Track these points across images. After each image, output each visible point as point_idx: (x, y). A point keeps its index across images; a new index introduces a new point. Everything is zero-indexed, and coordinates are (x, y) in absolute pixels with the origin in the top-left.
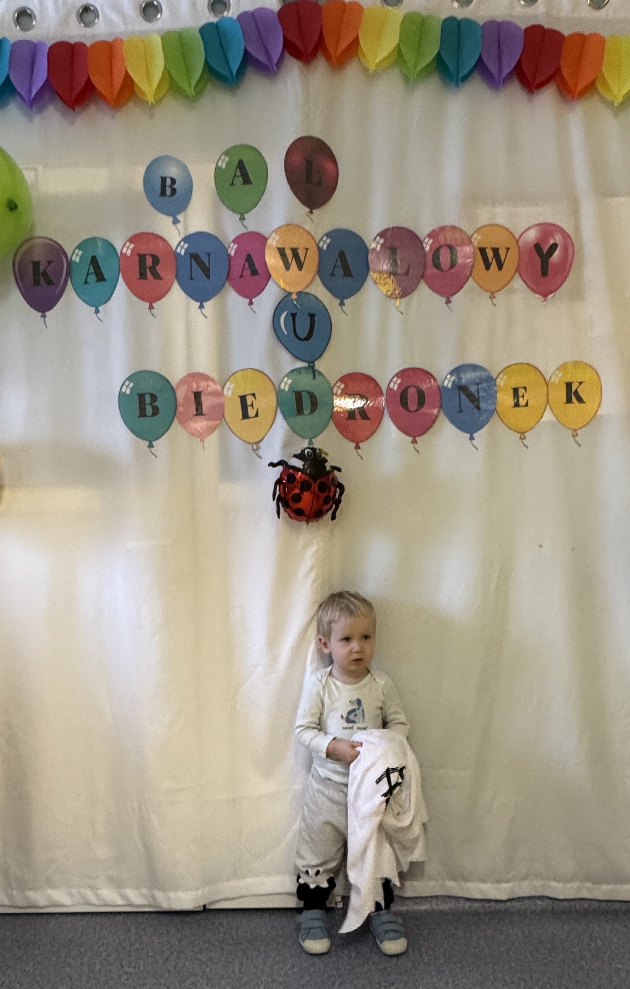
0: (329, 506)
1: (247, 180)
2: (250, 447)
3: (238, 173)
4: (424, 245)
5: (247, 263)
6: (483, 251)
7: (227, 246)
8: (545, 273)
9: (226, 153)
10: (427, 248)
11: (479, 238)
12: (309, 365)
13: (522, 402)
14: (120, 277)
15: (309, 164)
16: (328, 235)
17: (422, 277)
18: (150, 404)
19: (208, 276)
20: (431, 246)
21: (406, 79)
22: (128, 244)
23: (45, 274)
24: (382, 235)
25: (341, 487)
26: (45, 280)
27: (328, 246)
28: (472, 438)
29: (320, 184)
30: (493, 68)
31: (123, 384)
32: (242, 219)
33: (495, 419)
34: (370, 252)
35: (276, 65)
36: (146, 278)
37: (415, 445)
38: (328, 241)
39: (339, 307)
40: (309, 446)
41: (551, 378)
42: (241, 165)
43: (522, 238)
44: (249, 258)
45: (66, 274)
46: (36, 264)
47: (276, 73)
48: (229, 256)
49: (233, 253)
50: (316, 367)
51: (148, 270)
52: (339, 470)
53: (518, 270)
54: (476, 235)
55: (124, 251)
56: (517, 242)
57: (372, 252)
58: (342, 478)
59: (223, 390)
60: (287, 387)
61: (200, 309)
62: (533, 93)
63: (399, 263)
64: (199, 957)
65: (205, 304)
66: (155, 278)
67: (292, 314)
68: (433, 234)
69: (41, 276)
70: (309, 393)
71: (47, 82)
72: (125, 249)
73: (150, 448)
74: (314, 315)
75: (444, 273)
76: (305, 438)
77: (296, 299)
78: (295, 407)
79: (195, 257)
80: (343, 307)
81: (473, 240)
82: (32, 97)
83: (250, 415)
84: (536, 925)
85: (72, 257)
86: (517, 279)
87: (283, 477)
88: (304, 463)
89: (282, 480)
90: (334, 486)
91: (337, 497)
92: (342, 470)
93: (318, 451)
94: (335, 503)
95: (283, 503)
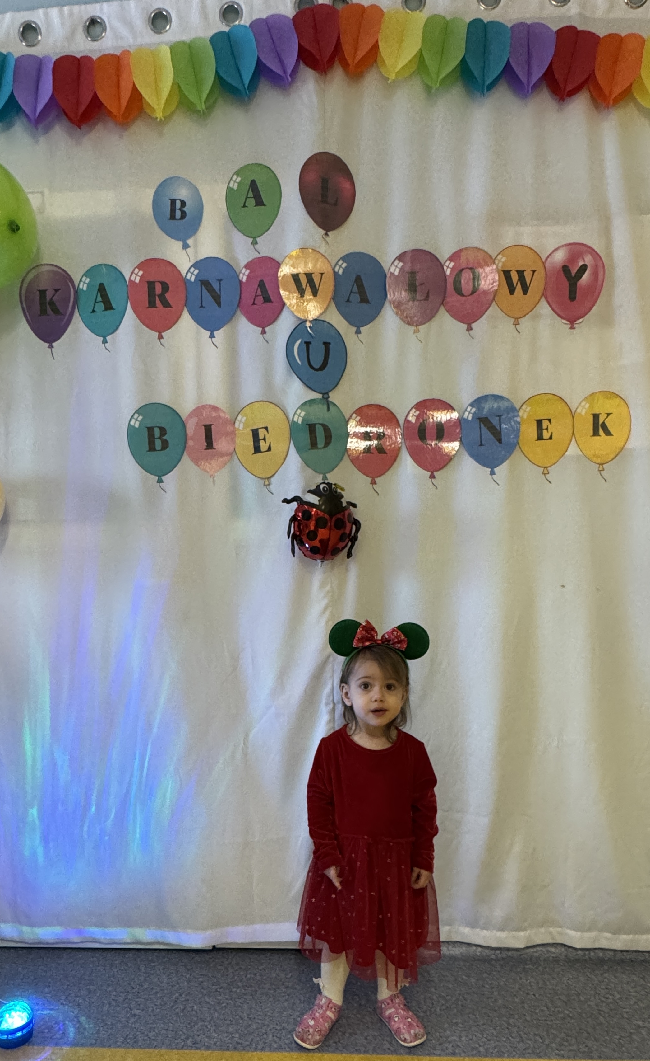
0: (344, 544)
1: (259, 202)
2: (262, 481)
3: (251, 194)
4: (445, 268)
5: (259, 290)
6: (507, 274)
7: (238, 272)
8: (572, 297)
9: (237, 173)
10: (448, 272)
11: (503, 260)
12: (323, 397)
13: (546, 435)
14: (129, 305)
15: (325, 182)
16: (344, 259)
17: (442, 303)
18: (160, 438)
19: (219, 304)
20: (452, 269)
21: (428, 89)
22: (137, 270)
23: (52, 303)
24: (400, 258)
25: (357, 523)
26: (52, 310)
27: (345, 270)
28: (493, 473)
29: (336, 204)
30: (521, 73)
31: (132, 417)
32: (255, 243)
33: (517, 454)
34: (388, 276)
35: (291, 75)
36: (154, 306)
37: (433, 480)
38: (345, 265)
39: (355, 336)
40: (323, 481)
41: (577, 408)
42: (253, 185)
43: (549, 259)
44: (262, 285)
45: (74, 302)
47: (290, 85)
48: (241, 282)
49: (244, 280)
50: (330, 399)
51: (157, 297)
52: (354, 506)
53: (544, 295)
54: (500, 256)
55: (133, 278)
56: (544, 263)
57: (390, 277)
58: (358, 514)
59: (234, 423)
60: (300, 419)
61: (210, 339)
62: (563, 101)
63: (419, 288)
64: (207, 1000)
65: (215, 333)
66: (165, 307)
67: (306, 343)
68: (454, 257)
69: (48, 306)
70: (323, 425)
71: (52, 98)
72: (134, 276)
73: (159, 483)
74: (329, 343)
75: (465, 298)
76: (320, 473)
77: (310, 327)
78: (308, 441)
79: (205, 284)
80: (359, 335)
81: (497, 262)
82: (37, 115)
83: (262, 450)
84: (550, 975)
85: (79, 285)
86: (544, 304)
87: (298, 513)
88: (319, 498)
89: (296, 517)
90: (350, 522)
91: (353, 534)
92: (358, 506)
93: (333, 486)
94: (351, 540)
95: (298, 541)
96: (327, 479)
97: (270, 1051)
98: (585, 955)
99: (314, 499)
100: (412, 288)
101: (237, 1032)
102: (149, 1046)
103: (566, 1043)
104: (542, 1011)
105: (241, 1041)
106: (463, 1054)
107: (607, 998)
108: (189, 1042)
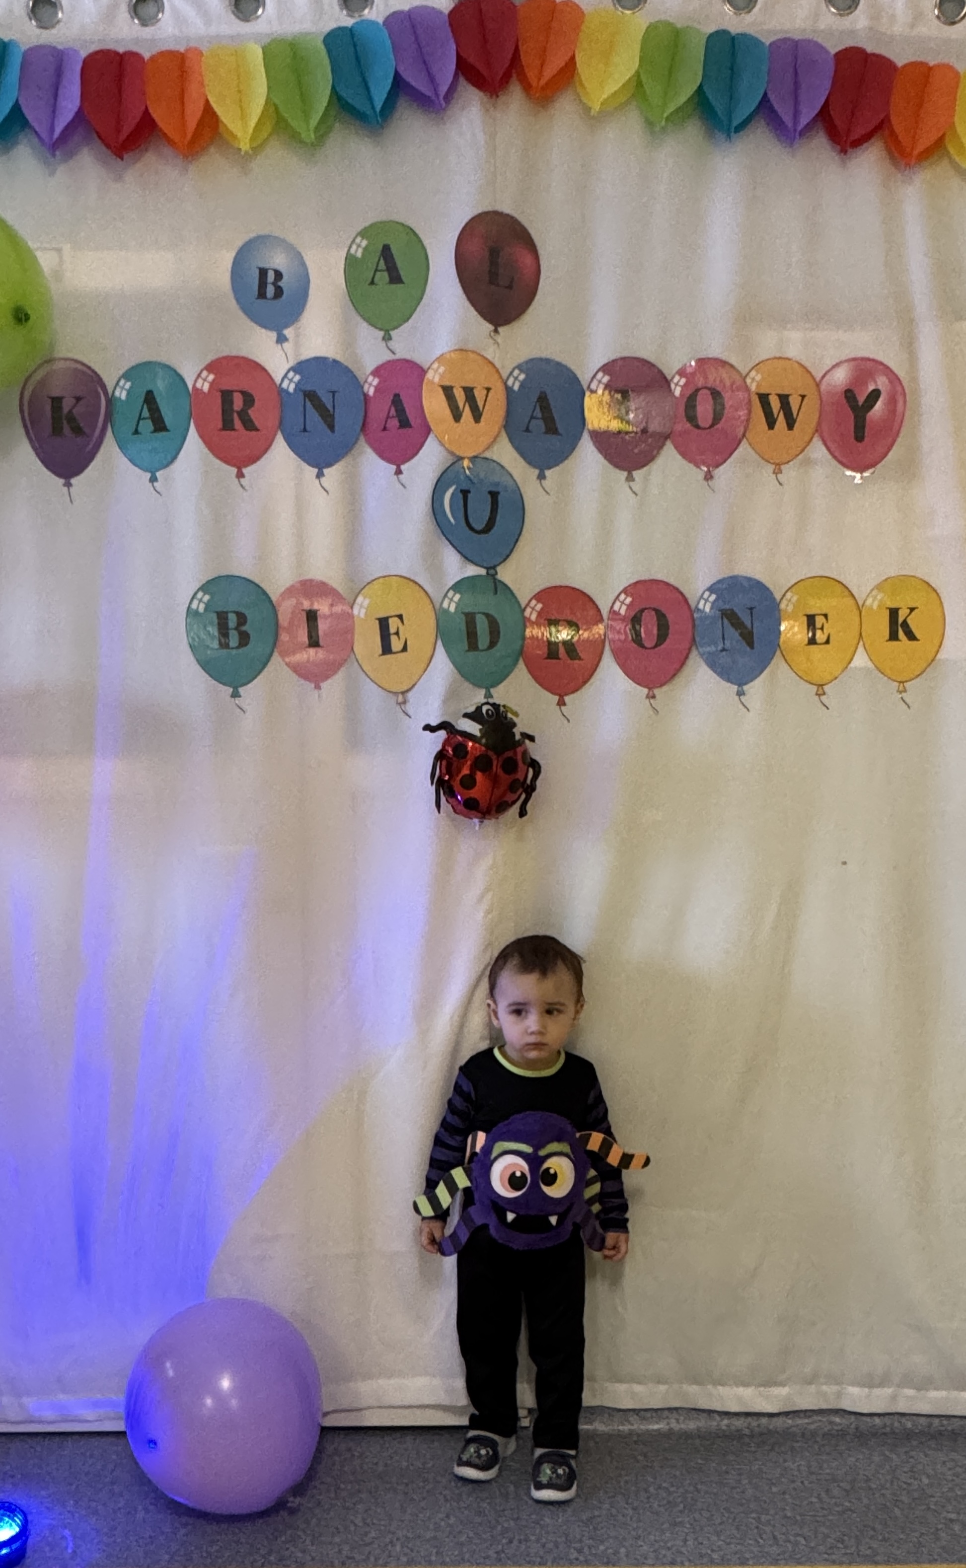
0: (517, 795)
1: (395, 278)
2: (394, 698)
3: (382, 266)
4: (673, 386)
5: (393, 409)
6: (764, 398)
7: (362, 381)
8: (859, 437)
9: (363, 234)
10: (677, 392)
11: (758, 378)
12: (487, 573)
13: (820, 636)
14: (192, 426)
15: (494, 253)
16: (521, 367)
17: (669, 438)
18: (236, 629)
19: (331, 427)
20: (684, 387)
22: (205, 374)
23: (71, 418)
24: (606, 369)
25: (535, 765)
26: (72, 429)
27: (522, 385)
29: (510, 287)
30: (785, 112)
31: (195, 595)
32: (387, 338)
33: (777, 662)
34: (587, 395)
35: (445, 97)
36: (232, 429)
37: (653, 701)
38: (523, 377)
39: (538, 482)
40: (485, 701)
41: (866, 599)
42: (387, 252)
43: (825, 379)
44: (397, 401)
45: (105, 418)
47: (444, 110)
48: (366, 396)
49: (371, 392)
50: (499, 577)
51: (235, 415)
52: (532, 738)
54: (753, 373)
55: (199, 385)
56: (818, 385)
57: (590, 397)
59: (353, 604)
60: (453, 606)
61: (317, 479)
62: (847, 152)
65: (325, 470)
66: (247, 429)
67: (462, 491)
70: (487, 615)
71: (79, 115)
72: (200, 381)
73: (234, 697)
74: (498, 493)
75: (701, 432)
76: (481, 688)
77: (469, 467)
78: (464, 639)
79: (311, 396)
80: (544, 482)
81: (748, 380)
82: (55, 137)
83: (394, 649)
85: (114, 392)
86: (817, 443)
87: (447, 748)
88: (480, 727)
89: (445, 753)
90: (524, 763)
91: (529, 782)
92: (537, 738)
93: (502, 709)
94: (525, 791)
95: (446, 790)
107: (910, 1484)
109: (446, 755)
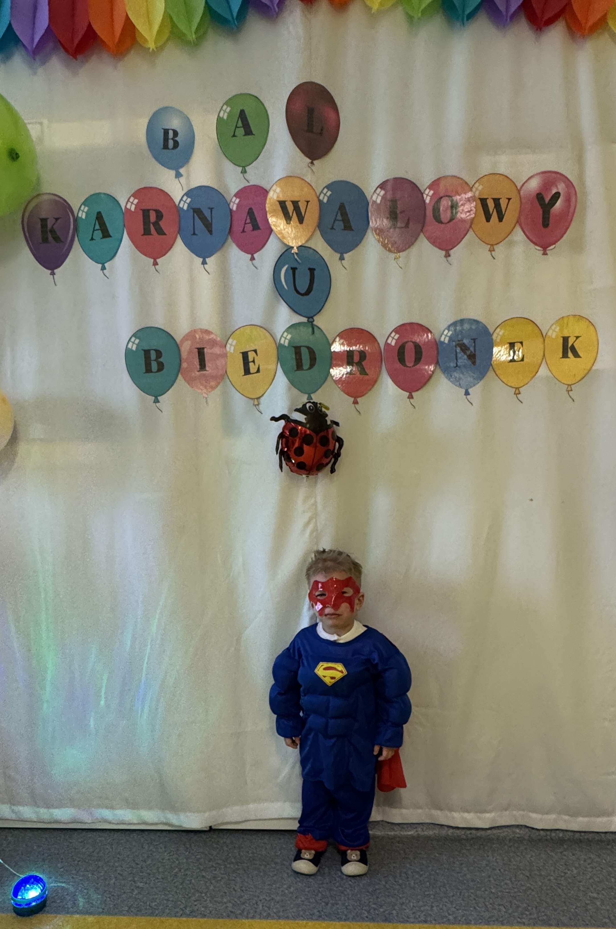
0: (329, 459)
1: (248, 132)
2: (252, 401)
3: (240, 124)
4: (425, 196)
5: (248, 218)
6: (483, 202)
7: (228, 201)
8: (546, 224)
9: (227, 103)
10: (428, 201)
11: (481, 187)
12: (308, 321)
13: (518, 357)
14: (125, 232)
15: (311, 111)
16: (328, 187)
17: (422, 231)
19: (210, 232)
20: (432, 197)
21: (410, 19)
22: (132, 199)
23: (52, 231)
24: (382, 186)
25: (340, 441)
26: (53, 238)
27: (329, 198)
28: (467, 394)
29: (321, 134)
30: (501, 4)
31: (129, 341)
32: (244, 172)
33: (490, 374)
34: (370, 204)
35: (278, 6)
36: (149, 234)
37: (412, 400)
38: (329, 193)
39: (339, 262)
40: (308, 401)
41: (548, 332)
42: (242, 115)
43: (523, 188)
44: (251, 212)
45: (73, 230)
46: (44, 221)
47: (277, 15)
48: (231, 210)
49: (234, 208)
50: (315, 323)
51: (151, 225)
52: (337, 424)
53: (519, 222)
54: (477, 184)
55: (128, 206)
56: (519, 191)
57: (372, 205)
58: (341, 432)
59: (225, 346)
60: (287, 341)
61: (203, 265)
62: (541, 30)
63: (399, 216)
64: (204, 874)
65: (207, 260)
66: (159, 234)
67: (292, 268)
68: (434, 185)
69: (49, 233)
70: (309, 348)
71: (48, 30)
72: (129, 204)
73: (156, 403)
74: (314, 269)
75: (443, 226)
76: (305, 393)
77: (296, 253)
78: (294, 363)
79: (197, 212)
80: (343, 261)
81: (474, 189)
82: (34, 46)
83: (252, 371)
84: (515, 852)
85: (78, 214)
86: (518, 231)
87: (285, 431)
88: (305, 417)
89: (284, 434)
90: (333, 439)
91: (336, 451)
92: (340, 424)
93: (319, 405)
94: (334, 457)
95: (285, 457)
96: (312, 399)
97: (260, 918)
98: (547, 835)
99: (301, 417)
100: (393, 216)
101: (230, 902)
102: (152, 914)
103: (527, 913)
104: (506, 884)
105: (233, 910)
106: (434, 922)
107: (565, 873)
108: (187, 911)
109: (285, 435)
